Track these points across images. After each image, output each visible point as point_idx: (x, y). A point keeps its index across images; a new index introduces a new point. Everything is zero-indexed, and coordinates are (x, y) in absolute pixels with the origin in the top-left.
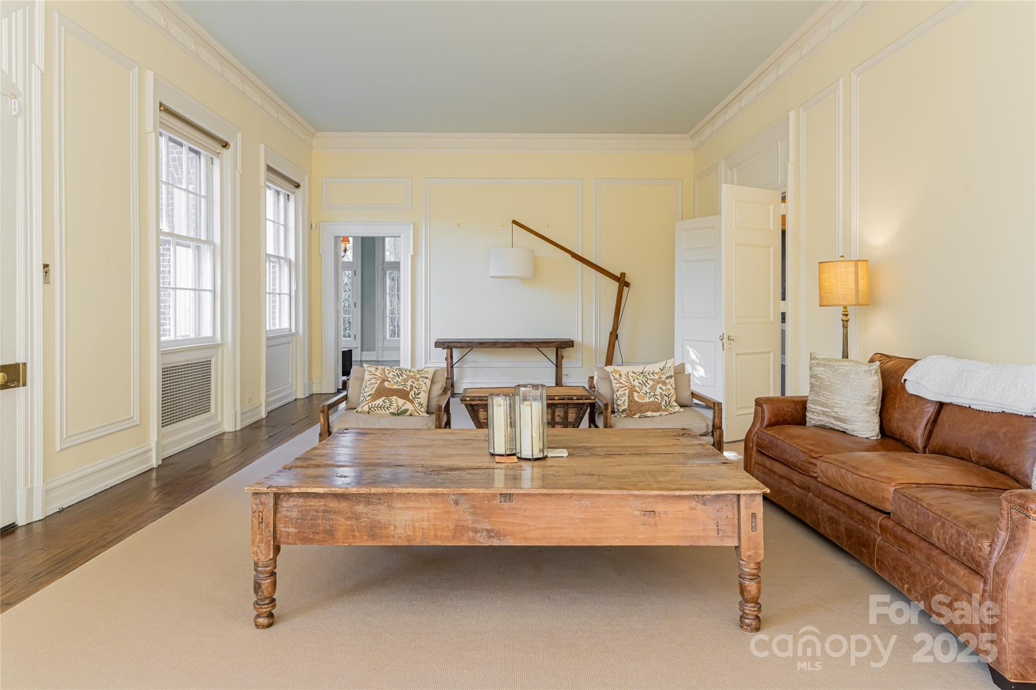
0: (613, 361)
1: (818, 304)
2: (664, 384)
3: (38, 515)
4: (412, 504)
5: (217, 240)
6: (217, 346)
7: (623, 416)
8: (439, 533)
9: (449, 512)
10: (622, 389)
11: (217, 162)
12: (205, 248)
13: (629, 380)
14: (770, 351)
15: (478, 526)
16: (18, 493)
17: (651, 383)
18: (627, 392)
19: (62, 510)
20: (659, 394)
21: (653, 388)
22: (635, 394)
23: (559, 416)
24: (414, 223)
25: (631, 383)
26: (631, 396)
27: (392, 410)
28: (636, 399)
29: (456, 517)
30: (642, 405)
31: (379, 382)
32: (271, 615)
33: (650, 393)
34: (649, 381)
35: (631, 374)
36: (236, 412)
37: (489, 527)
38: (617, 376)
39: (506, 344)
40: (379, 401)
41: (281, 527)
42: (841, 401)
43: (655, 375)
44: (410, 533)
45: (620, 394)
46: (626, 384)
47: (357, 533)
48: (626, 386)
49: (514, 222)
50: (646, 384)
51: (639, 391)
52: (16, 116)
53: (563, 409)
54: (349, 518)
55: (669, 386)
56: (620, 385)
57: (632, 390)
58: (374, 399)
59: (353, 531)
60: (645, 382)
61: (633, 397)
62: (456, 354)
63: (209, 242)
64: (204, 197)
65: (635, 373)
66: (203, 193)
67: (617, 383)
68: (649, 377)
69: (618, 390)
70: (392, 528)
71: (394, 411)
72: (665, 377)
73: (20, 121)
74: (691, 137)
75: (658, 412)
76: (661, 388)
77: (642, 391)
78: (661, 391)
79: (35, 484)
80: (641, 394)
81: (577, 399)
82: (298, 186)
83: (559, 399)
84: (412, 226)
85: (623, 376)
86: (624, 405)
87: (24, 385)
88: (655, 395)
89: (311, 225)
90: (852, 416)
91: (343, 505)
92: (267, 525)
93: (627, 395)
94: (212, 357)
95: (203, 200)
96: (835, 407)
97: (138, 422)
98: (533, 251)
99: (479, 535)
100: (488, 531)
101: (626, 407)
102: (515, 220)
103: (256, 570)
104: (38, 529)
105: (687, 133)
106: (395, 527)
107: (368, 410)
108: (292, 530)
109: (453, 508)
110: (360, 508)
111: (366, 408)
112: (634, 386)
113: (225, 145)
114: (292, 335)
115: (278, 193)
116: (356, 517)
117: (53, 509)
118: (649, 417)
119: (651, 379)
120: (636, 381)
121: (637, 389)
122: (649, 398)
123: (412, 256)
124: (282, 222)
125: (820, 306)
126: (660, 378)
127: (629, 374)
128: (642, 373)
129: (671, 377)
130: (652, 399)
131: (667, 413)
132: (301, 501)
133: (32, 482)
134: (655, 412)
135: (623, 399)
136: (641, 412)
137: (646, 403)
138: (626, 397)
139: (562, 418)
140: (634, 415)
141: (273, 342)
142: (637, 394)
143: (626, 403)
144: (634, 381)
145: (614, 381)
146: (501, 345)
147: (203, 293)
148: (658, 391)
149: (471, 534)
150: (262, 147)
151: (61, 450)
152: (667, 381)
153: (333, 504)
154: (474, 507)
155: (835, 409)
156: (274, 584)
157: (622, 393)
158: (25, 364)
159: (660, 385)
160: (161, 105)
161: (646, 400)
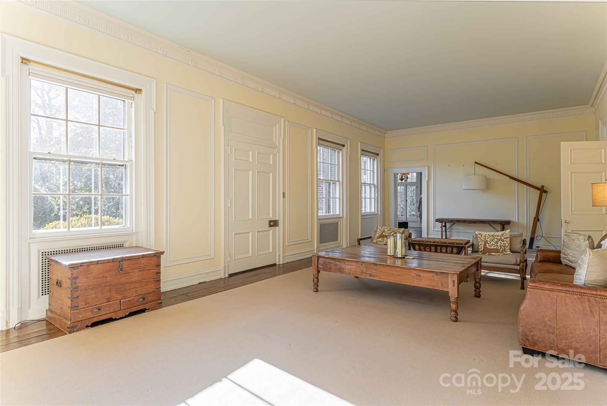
0: (536, 233)
1: (592, 205)
2: (503, 241)
3: (281, 263)
4: (350, 264)
5: (341, 180)
6: (341, 218)
7: (480, 253)
8: (357, 273)
9: (359, 267)
10: (481, 242)
11: (341, 152)
12: (337, 184)
13: (485, 238)
14: (603, 230)
15: (367, 272)
16: (277, 256)
17: (496, 240)
18: (483, 243)
19: (288, 263)
20: (499, 245)
21: (497, 242)
22: (487, 244)
23: (449, 251)
24: (428, 166)
25: (486, 239)
26: (485, 245)
27: (384, 243)
28: (487, 246)
29: (361, 269)
30: (490, 249)
31: (381, 232)
32: (317, 289)
33: (494, 244)
34: (495, 239)
35: (487, 235)
36: (347, 242)
37: (370, 273)
38: (480, 236)
39: (471, 222)
40: (380, 239)
41: (319, 266)
42: (570, 252)
43: (499, 237)
44: (349, 272)
45: (480, 244)
46: (483, 240)
47: (336, 270)
48: (483, 241)
49: (476, 163)
50: (493, 240)
51: (489, 243)
52: (277, 153)
53: (451, 248)
54: (334, 266)
55: (505, 242)
56: (481, 240)
57: (486, 242)
58: (378, 239)
59: (335, 269)
60: (493, 239)
61: (486, 245)
62: (448, 225)
63: (338, 181)
64: (336, 165)
65: (489, 235)
66: (336, 164)
67: (479, 239)
68: (495, 237)
69: (479, 242)
70: (345, 270)
71: (385, 243)
72: (503, 238)
73: (278, 154)
74: (592, 106)
75: (497, 253)
76: (501, 243)
77: (491, 243)
78: (500, 244)
79: (281, 254)
80: (490, 244)
81: (456, 244)
82: (378, 155)
83: (448, 244)
84: (427, 168)
85: (483, 236)
86: (482, 249)
87: (278, 226)
88: (497, 245)
89: (385, 170)
90: (575, 260)
91: (333, 262)
92: (316, 264)
93: (483, 244)
94: (339, 221)
95: (336, 166)
96: (568, 255)
97: (310, 241)
98: (486, 176)
99: (367, 275)
100: (370, 274)
101: (482, 250)
102: (477, 162)
103: (313, 276)
104: (281, 266)
105: (588, 104)
106: (346, 270)
107: (375, 242)
108: (321, 267)
109: (361, 266)
110: (337, 263)
111: (375, 241)
112: (487, 241)
113: (344, 146)
114: (376, 214)
115: (370, 159)
116: (336, 265)
117: (285, 262)
118: (493, 255)
119: (496, 238)
120: (489, 239)
121: (488, 242)
122: (494, 247)
123: (427, 181)
124: (372, 169)
125: (593, 206)
126: (501, 238)
127: (486, 235)
128: (493, 235)
129: (507, 238)
130: (495, 247)
131: (503, 254)
132: (323, 259)
133: (280, 253)
134: (496, 253)
135: (481, 246)
136: (489, 252)
137: (492, 249)
138: (483, 246)
139: (450, 252)
140: (486, 253)
141: (363, 217)
142: (488, 244)
143: (482, 248)
144: (488, 239)
145: (479, 238)
146: (468, 222)
147: (337, 199)
148: (499, 244)
149: (365, 274)
150: (359, 143)
151: (287, 246)
152: (504, 240)
153: (331, 261)
154: (366, 267)
155: (568, 256)
156: (318, 281)
157: (481, 243)
158: (278, 220)
159: (501, 241)
160: (319, 138)
161: (492, 247)
